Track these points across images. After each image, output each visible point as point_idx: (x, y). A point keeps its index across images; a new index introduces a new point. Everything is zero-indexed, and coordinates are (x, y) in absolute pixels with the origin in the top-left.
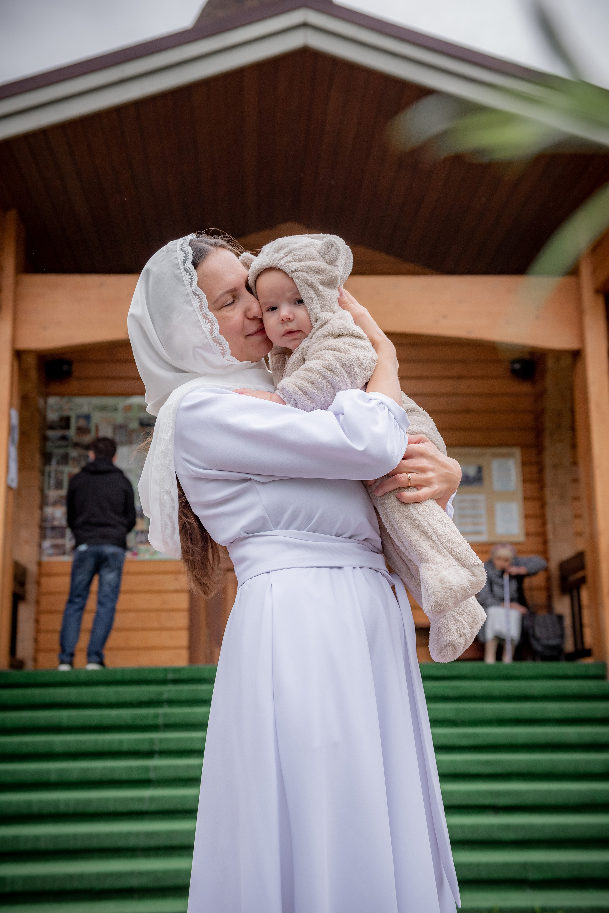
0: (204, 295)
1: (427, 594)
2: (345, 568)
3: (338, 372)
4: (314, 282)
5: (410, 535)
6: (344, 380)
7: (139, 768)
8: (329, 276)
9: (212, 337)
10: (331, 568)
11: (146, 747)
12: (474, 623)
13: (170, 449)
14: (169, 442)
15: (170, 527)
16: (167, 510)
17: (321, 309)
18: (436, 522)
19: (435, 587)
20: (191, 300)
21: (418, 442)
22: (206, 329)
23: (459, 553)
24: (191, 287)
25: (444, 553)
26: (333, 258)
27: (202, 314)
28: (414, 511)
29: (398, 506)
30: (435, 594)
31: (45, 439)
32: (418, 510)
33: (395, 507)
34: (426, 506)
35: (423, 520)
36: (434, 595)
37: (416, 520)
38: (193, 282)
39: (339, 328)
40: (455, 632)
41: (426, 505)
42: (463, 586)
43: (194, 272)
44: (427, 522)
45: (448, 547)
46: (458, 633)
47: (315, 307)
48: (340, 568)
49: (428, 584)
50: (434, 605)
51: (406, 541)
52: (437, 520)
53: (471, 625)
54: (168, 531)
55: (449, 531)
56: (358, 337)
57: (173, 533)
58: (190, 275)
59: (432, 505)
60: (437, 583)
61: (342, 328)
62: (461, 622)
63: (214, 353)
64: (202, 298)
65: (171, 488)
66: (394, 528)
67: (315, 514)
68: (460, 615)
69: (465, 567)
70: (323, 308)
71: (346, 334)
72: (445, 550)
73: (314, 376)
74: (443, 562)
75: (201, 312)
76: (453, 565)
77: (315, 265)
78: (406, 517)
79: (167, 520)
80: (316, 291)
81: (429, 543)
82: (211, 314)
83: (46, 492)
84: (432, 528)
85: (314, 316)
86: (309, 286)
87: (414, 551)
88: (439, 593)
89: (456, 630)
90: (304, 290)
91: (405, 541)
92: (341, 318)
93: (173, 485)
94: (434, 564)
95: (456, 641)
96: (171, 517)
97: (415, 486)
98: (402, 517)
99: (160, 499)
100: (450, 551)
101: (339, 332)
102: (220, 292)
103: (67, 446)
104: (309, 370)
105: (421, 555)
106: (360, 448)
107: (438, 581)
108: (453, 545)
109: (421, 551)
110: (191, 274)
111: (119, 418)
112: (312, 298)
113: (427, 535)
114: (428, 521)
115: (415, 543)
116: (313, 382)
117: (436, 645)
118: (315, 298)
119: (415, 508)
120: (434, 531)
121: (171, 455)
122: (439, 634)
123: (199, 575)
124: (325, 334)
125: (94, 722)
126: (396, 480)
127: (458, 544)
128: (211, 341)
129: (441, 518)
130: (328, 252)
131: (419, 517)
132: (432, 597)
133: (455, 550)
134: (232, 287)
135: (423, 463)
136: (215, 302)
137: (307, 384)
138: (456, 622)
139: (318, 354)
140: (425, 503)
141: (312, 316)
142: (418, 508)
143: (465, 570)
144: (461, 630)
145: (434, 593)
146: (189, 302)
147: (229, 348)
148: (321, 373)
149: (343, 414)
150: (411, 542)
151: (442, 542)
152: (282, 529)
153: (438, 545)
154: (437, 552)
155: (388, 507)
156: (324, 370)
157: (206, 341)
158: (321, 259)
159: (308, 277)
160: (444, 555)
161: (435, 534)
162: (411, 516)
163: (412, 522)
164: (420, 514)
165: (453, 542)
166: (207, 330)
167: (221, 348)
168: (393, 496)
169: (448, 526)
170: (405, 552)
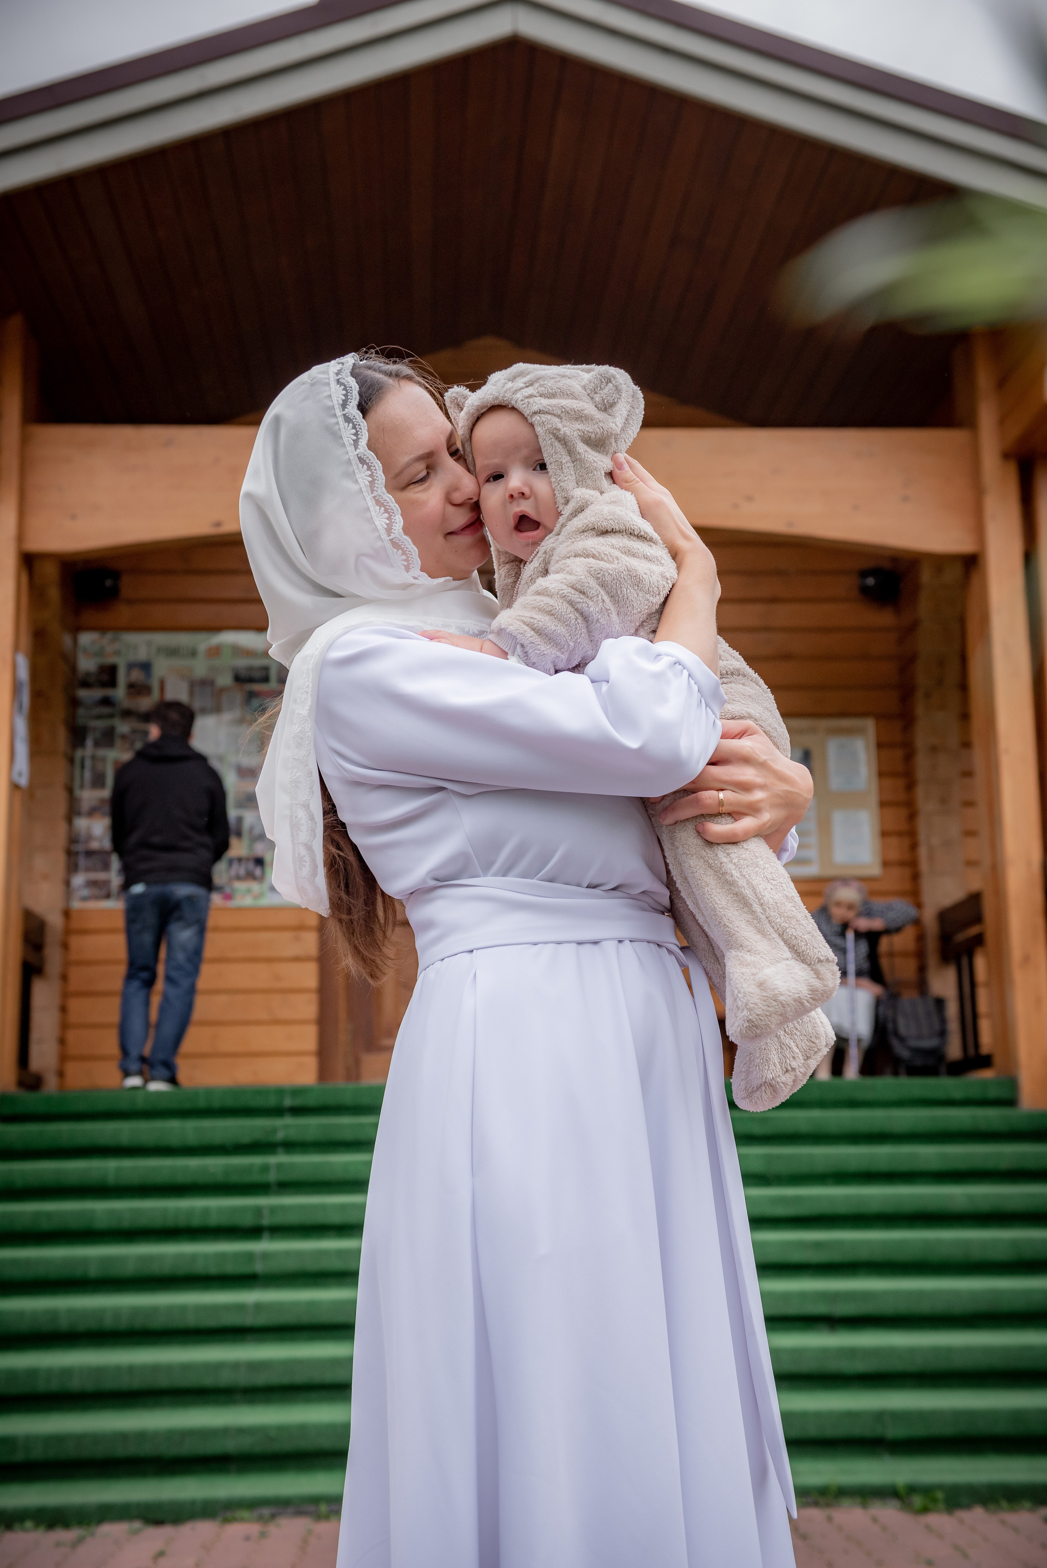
0: (378, 465)
1: (736, 1005)
2: (604, 943)
3: (593, 594)
4: (569, 434)
5: (715, 899)
6: (603, 608)
7: (237, 1256)
8: (599, 428)
9: (391, 538)
10: (579, 943)
11: (248, 1221)
12: (812, 1050)
13: (308, 732)
14: (306, 720)
15: (308, 864)
16: (304, 836)
17: (577, 484)
18: (761, 879)
19: (750, 996)
20: (356, 471)
21: (740, 735)
22: (380, 523)
23: (796, 938)
24: (356, 448)
25: (769, 935)
26: (608, 401)
27: (374, 497)
28: (726, 857)
29: (697, 846)
30: (748, 1007)
31: (74, 703)
32: (732, 855)
33: (692, 848)
34: (747, 849)
35: (738, 875)
36: (747, 1009)
37: (727, 873)
38: (360, 440)
39: (606, 519)
40: (778, 1064)
41: (746, 847)
42: (797, 995)
43: (361, 424)
44: (746, 878)
45: (778, 926)
46: (783, 1065)
47: (566, 479)
48: (596, 943)
49: (737, 988)
50: (745, 1026)
51: (707, 907)
52: (762, 876)
53: (806, 1054)
54: (306, 871)
55: (782, 898)
56: (642, 537)
57: (314, 874)
58: (354, 427)
59: (758, 849)
60: (753, 989)
61: (612, 519)
62: (789, 1047)
63: (392, 566)
64: (376, 470)
65: (310, 798)
66: (688, 882)
67: (555, 852)
68: (788, 1035)
69: (803, 961)
70: (581, 483)
71: (619, 531)
72: (771, 930)
73: (553, 602)
74: (766, 952)
75: (372, 493)
76: (784, 957)
77: (575, 407)
78: (711, 867)
79: (303, 851)
80: (571, 452)
81: (746, 915)
82: (389, 498)
83: (78, 792)
84: (754, 890)
85: (562, 494)
86: (559, 441)
87: (719, 926)
88: (756, 1007)
89: (779, 1060)
90: (550, 447)
91: (705, 907)
92: (614, 502)
93: (313, 793)
94: (751, 954)
95: (778, 1079)
96: (309, 848)
97: (730, 814)
98: (703, 866)
99: (291, 817)
100: (780, 932)
101: (606, 526)
102: (406, 459)
103: (111, 716)
104: (543, 592)
105: (730, 935)
106: (633, 743)
107: (755, 985)
108: (786, 923)
109: (732, 928)
110: (357, 426)
111: (200, 668)
112: (561, 462)
113: (743, 902)
114: (747, 876)
115: (722, 913)
116: (551, 613)
117: (743, 1083)
118: (567, 463)
119: (727, 851)
120: (756, 895)
121: (310, 743)
122: (750, 1064)
123: (362, 945)
124: (581, 527)
125: (161, 1178)
126: (698, 801)
127: (796, 922)
128: (389, 546)
129: (771, 873)
130: (600, 390)
131: (733, 868)
132: (742, 1012)
133: (790, 931)
134: (427, 451)
135: (747, 774)
136: (397, 475)
137: (540, 617)
138: (781, 1046)
139: (563, 564)
140: (745, 845)
141: (559, 493)
142: (731, 853)
143: (803, 968)
144: (788, 1061)
145: (747, 1005)
146: (351, 476)
147: (418, 558)
148: (563, 597)
149: (608, 682)
150: (714, 910)
151: (768, 916)
152: (495, 875)
153: (761, 920)
154: (759, 932)
155: (681, 845)
156: (567, 591)
157: (380, 544)
158: (587, 398)
159: (560, 426)
160: (769, 940)
161: (757, 900)
162: (719, 865)
163: (720, 876)
164: (735, 864)
165: (787, 916)
166: (382, 526)
167: (404, 557)
168: (690, 827)
169: (781, 888)
170: (703, 925)
